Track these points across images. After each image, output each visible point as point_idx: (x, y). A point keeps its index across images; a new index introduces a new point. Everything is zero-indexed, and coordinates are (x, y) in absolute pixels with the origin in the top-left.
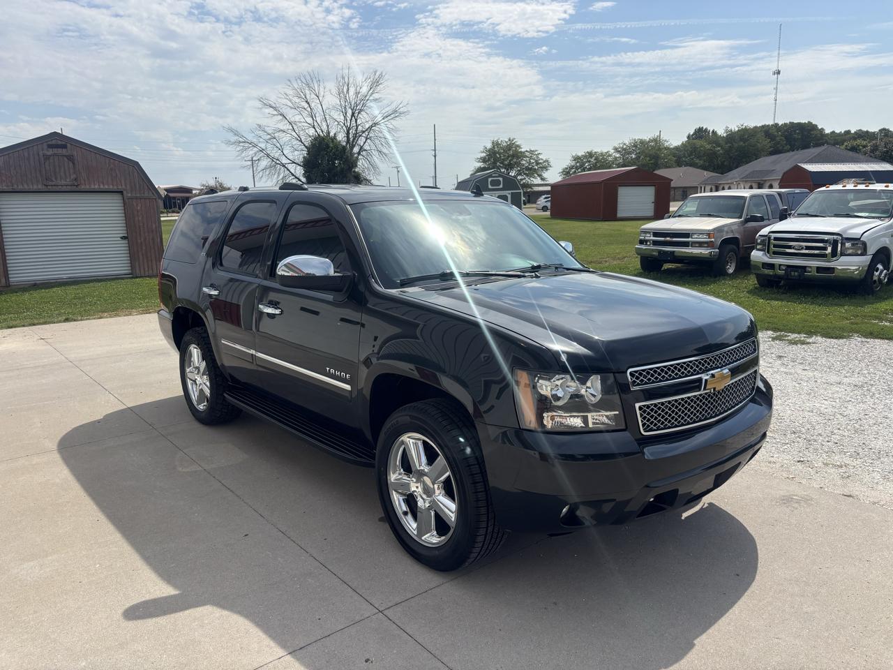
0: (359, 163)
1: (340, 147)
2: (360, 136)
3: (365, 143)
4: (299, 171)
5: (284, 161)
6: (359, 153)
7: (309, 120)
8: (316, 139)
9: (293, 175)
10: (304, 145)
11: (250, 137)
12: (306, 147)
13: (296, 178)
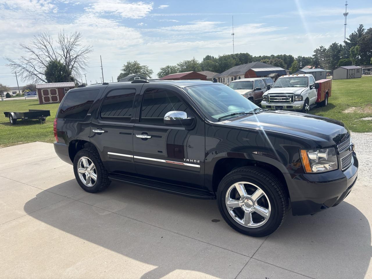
0: (72, 72)
1: (63, 66)
2: (72, 61)
3: (74, 64)
4: (44, 77)
5: (36, 73)
6: (72, 69)
7: (47, 54)
8: (51, 62)
9: (40, 79)
10: (45, 66)
11: (18, 62)
12: (46, 66)
13: (42, 80)
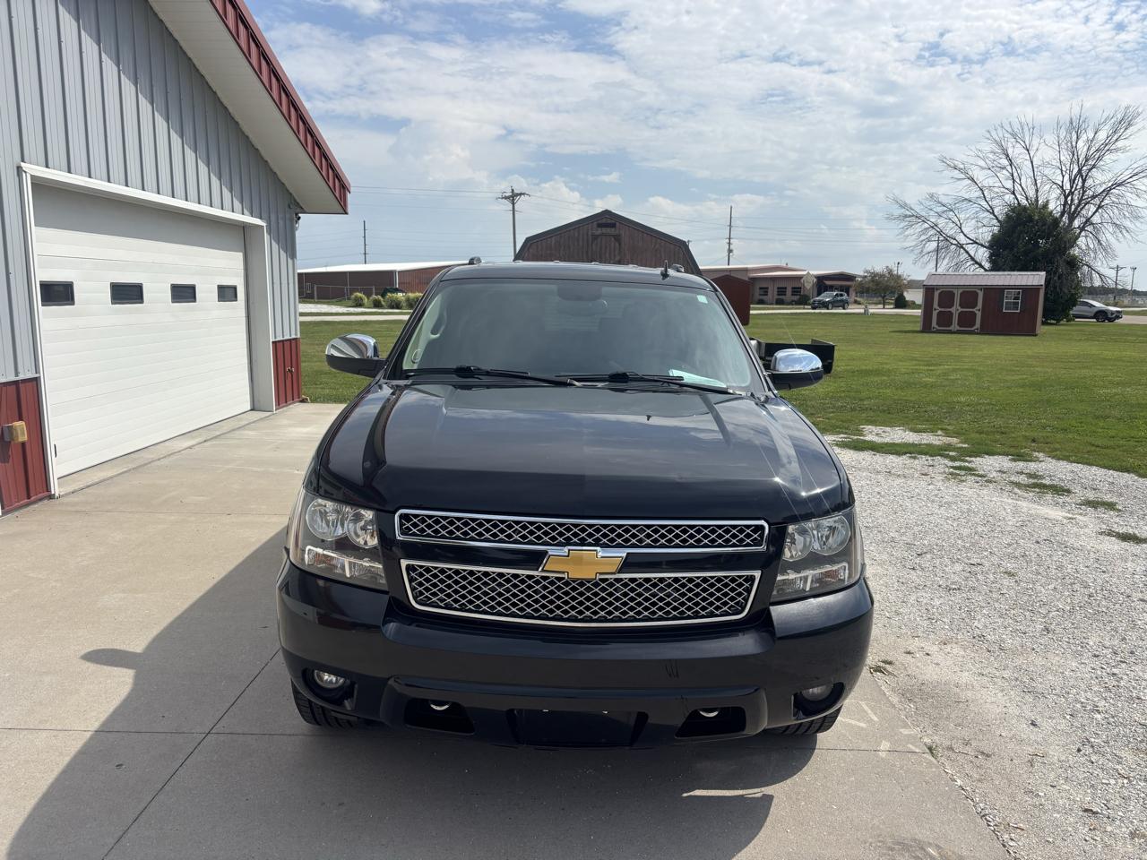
0: (1081, 241)
1: (1049, 220)
2: (1088, 203)
3: (1094, 213)
4: (982, 254)
5: (962, 240)
6: (1082, 229)
7: (1009, 184)
8: (1013, 209)
9: (973, 259)
10: (997, 219)
11: (918, 209)
12: (999, 221)
13: (977, 263)
